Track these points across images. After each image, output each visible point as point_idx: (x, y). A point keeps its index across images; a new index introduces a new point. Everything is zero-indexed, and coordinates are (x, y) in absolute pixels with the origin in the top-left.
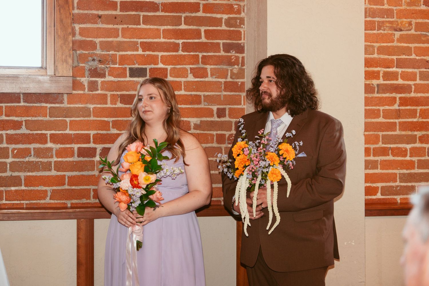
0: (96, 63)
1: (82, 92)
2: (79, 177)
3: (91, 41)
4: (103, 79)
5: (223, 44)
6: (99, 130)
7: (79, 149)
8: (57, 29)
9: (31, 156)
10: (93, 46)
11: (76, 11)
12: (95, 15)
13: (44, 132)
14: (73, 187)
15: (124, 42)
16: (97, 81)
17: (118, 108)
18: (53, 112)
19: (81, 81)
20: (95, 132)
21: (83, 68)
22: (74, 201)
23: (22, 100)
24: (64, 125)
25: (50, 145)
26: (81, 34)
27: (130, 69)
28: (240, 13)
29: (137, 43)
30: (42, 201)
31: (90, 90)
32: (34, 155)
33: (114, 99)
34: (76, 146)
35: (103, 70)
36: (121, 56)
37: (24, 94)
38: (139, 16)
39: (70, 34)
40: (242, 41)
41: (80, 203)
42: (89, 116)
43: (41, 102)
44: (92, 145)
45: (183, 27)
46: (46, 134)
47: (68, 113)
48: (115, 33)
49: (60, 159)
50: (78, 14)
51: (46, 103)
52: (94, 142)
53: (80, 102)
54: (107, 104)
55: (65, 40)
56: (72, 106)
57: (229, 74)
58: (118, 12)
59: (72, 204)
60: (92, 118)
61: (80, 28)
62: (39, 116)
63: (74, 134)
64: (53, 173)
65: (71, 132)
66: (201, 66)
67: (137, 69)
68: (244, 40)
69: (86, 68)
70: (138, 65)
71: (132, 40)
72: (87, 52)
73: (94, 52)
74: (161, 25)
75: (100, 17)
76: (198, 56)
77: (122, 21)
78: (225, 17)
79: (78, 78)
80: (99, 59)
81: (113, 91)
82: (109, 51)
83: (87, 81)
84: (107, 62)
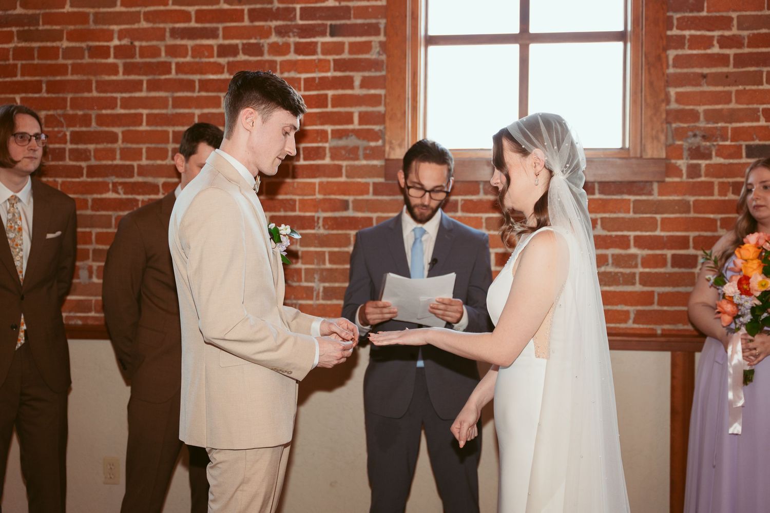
0: (698, 139)
1: (677, 179)
2: (673, 294)
3: (692, 110)
4: (708, 162)
6: (702, 230)
7: (674, 256)
8: (645, 96)
9: (608, 265)
10: (694, 116)
11: (671, 70)
12: (698, 74)
13: (626, 233)
14: (665, 308)
15: (739, 109)
16: (699, 165)
17: (729, 201)
18: (639, 207)
19: (678, 165)
20: (696, 234)
21: (681, 147)
22: (666, 327)
23: (597, 191)
24: (652, 224)
25: (633, 250)
26: (678, 101)
27: (748, 147)
29: (758, 110)
30: (623, 325)
31: (689, 176)
32: (613, 263)
33: (723, 188)
34: (669, 253)
35: (709, 148)
36: (735, 130)
37: (600, 183)
38: (761, 72)
39: (663, 101)
41: (674, 330)
42: (688, 212)
43: (622, 193)
44: (691, 251)
46: (628, 237)
47: (659, 207)
48: (726, 98)
49: (647, 270)
50: (674, 75)
51: (630, 193)
52: (695, 248)
53: (675, 192)
54: (712, 194)
55: (656, 109)
56: (664, 198)
58: (731, 69)
59: (663, 330)
60: (692, 215)
61: (677, 94)
62: (620, 212)
63: (667, 237)
64: (638, 288)
65: (663, 234)
67: (757, 146)
69: (684, 147)
70: (760, 140)
71: (751, 106)
72: (685, 125)
73: (697, 124)
75: (704, 76)
77: (736, 81)
79: (673, 161)
80: (703, 133)
81: (722, 177)
82: (717, 123)
83: (686, 165)
84: (714, 138)
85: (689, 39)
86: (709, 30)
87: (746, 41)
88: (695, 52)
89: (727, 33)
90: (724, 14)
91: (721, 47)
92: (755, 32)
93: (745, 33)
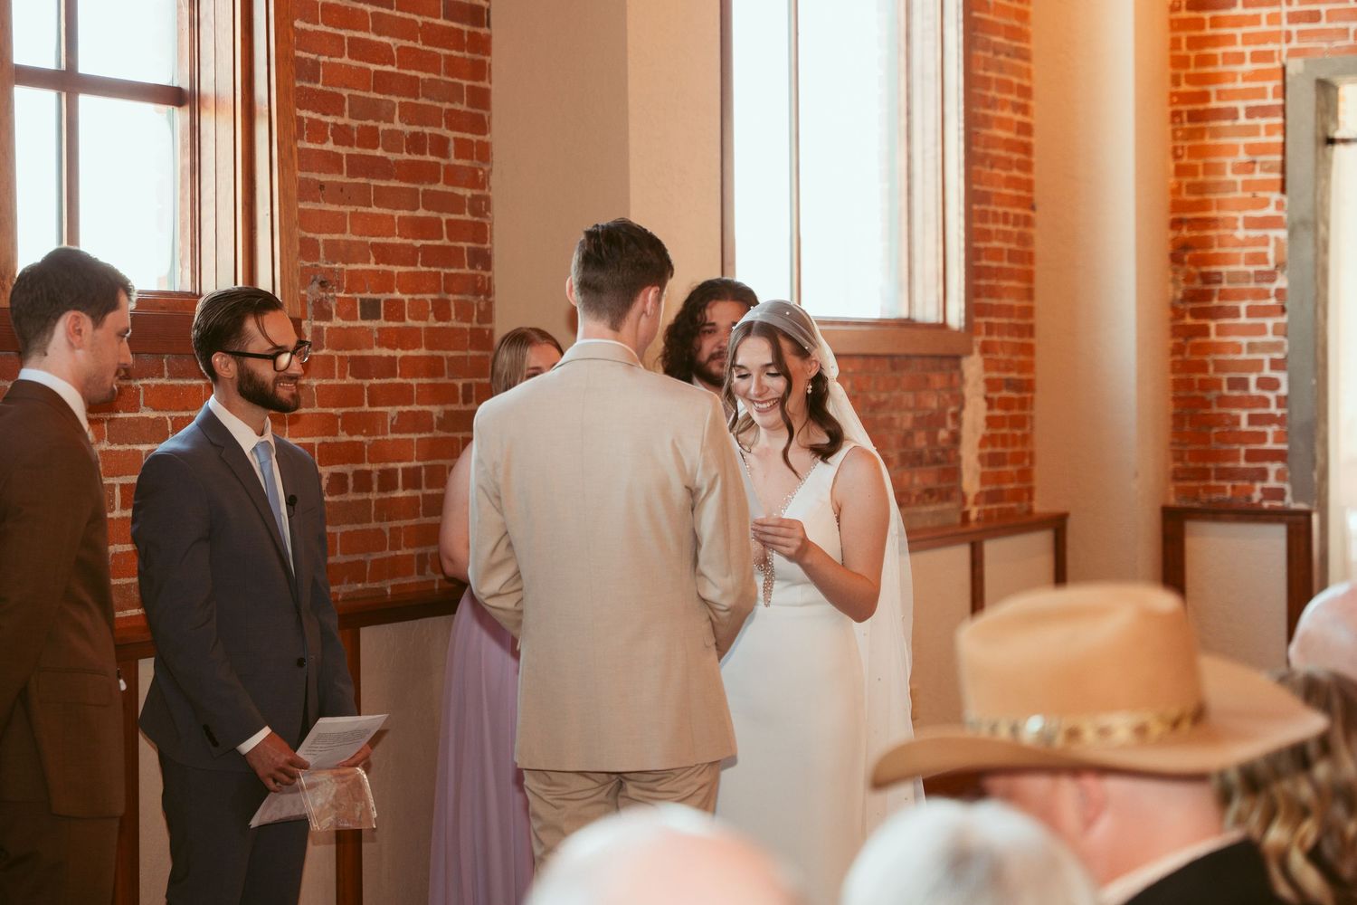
0: (316, 286)
3: (313, 239)
4: (329, 324)
5: (468, 248)
6: (325, 434)
8: (280, 213)
10: (315, 250)
12: (316, 182)
15: (354, 242)
16: (322, 329)
17: (348, 386)
20: (321, 440)
21: (305, 300)
26: (300, 224)
27: (362, 300)
28: (483, 188)
29: (367, 245)
33: (342, 367)
35: (327, 303)
36: (350, 274)
38: (370, 187)
40: (488, 245)
42: (313, 404)
45: (421, 213)
48: (341, 223)
54: (333, 376)
55: (291, 236)
57: (475, 313)
58: (342, 178)
60: (317, 409)
66: (443, 295)
67: (370, 300)
68: (491, 242)
69: (308, 299)
70: (372, 292)
71: (362, 239)
72: (308, 264)
73: (317, 263)
74: (397, 208)
75: (322, 186)
76: (439, 273)
77: (349, 198)
78: (468, 193)
79: (302, 322)
80: (322, 278)
81: (342, 349)
82: (335, 263)
83: (310, 328)
84: (330, 287)
85: (307, 125)
86: (325, 114)
87: (355, 135)
88: (312, 146)
89: (341, 121)
90: (337, 90)
91: (335, 143)
92: (364, 123)
93: (355, 123)
